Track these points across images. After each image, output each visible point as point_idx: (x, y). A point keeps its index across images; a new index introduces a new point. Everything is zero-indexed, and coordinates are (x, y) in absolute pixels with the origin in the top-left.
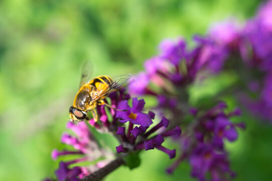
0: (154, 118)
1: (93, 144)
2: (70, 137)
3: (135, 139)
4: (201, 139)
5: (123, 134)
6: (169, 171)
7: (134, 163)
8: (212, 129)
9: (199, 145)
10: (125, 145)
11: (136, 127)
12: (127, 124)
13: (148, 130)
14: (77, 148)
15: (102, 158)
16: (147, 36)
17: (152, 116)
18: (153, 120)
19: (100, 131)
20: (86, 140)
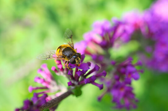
0: (90, 66)
1: (53, 82)
2: (39, 78)
3: (79, 77)
4: (118, 79)
5: (71, 75)
6: (99, 99)
7: (78, 93)
8: (124, 73)
9: (117, 83)
10: (72, 82)
11: (80, 70)
12: (74, 69)
13: (87, 73)
14: (44, 85)
15: (59, 91)
16: (85, 23)
17: (89, 64)
18: (90, 67)
19: (58, 74)
20: (49, 80)
